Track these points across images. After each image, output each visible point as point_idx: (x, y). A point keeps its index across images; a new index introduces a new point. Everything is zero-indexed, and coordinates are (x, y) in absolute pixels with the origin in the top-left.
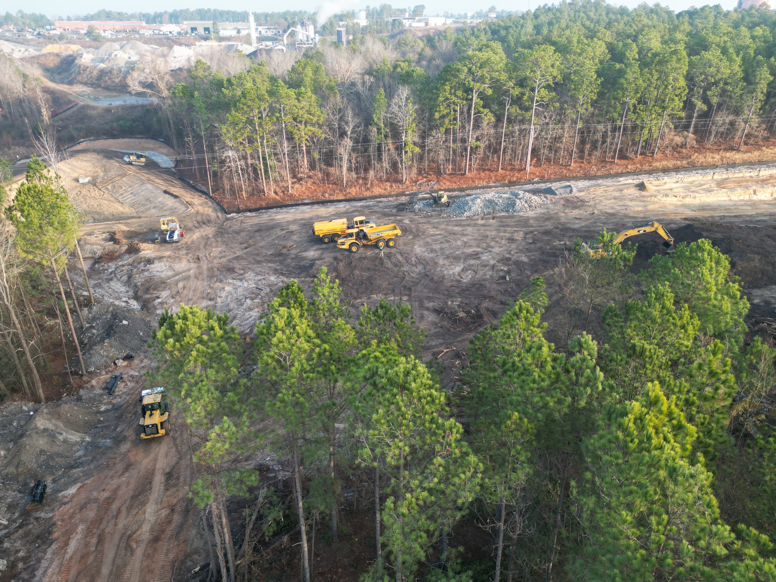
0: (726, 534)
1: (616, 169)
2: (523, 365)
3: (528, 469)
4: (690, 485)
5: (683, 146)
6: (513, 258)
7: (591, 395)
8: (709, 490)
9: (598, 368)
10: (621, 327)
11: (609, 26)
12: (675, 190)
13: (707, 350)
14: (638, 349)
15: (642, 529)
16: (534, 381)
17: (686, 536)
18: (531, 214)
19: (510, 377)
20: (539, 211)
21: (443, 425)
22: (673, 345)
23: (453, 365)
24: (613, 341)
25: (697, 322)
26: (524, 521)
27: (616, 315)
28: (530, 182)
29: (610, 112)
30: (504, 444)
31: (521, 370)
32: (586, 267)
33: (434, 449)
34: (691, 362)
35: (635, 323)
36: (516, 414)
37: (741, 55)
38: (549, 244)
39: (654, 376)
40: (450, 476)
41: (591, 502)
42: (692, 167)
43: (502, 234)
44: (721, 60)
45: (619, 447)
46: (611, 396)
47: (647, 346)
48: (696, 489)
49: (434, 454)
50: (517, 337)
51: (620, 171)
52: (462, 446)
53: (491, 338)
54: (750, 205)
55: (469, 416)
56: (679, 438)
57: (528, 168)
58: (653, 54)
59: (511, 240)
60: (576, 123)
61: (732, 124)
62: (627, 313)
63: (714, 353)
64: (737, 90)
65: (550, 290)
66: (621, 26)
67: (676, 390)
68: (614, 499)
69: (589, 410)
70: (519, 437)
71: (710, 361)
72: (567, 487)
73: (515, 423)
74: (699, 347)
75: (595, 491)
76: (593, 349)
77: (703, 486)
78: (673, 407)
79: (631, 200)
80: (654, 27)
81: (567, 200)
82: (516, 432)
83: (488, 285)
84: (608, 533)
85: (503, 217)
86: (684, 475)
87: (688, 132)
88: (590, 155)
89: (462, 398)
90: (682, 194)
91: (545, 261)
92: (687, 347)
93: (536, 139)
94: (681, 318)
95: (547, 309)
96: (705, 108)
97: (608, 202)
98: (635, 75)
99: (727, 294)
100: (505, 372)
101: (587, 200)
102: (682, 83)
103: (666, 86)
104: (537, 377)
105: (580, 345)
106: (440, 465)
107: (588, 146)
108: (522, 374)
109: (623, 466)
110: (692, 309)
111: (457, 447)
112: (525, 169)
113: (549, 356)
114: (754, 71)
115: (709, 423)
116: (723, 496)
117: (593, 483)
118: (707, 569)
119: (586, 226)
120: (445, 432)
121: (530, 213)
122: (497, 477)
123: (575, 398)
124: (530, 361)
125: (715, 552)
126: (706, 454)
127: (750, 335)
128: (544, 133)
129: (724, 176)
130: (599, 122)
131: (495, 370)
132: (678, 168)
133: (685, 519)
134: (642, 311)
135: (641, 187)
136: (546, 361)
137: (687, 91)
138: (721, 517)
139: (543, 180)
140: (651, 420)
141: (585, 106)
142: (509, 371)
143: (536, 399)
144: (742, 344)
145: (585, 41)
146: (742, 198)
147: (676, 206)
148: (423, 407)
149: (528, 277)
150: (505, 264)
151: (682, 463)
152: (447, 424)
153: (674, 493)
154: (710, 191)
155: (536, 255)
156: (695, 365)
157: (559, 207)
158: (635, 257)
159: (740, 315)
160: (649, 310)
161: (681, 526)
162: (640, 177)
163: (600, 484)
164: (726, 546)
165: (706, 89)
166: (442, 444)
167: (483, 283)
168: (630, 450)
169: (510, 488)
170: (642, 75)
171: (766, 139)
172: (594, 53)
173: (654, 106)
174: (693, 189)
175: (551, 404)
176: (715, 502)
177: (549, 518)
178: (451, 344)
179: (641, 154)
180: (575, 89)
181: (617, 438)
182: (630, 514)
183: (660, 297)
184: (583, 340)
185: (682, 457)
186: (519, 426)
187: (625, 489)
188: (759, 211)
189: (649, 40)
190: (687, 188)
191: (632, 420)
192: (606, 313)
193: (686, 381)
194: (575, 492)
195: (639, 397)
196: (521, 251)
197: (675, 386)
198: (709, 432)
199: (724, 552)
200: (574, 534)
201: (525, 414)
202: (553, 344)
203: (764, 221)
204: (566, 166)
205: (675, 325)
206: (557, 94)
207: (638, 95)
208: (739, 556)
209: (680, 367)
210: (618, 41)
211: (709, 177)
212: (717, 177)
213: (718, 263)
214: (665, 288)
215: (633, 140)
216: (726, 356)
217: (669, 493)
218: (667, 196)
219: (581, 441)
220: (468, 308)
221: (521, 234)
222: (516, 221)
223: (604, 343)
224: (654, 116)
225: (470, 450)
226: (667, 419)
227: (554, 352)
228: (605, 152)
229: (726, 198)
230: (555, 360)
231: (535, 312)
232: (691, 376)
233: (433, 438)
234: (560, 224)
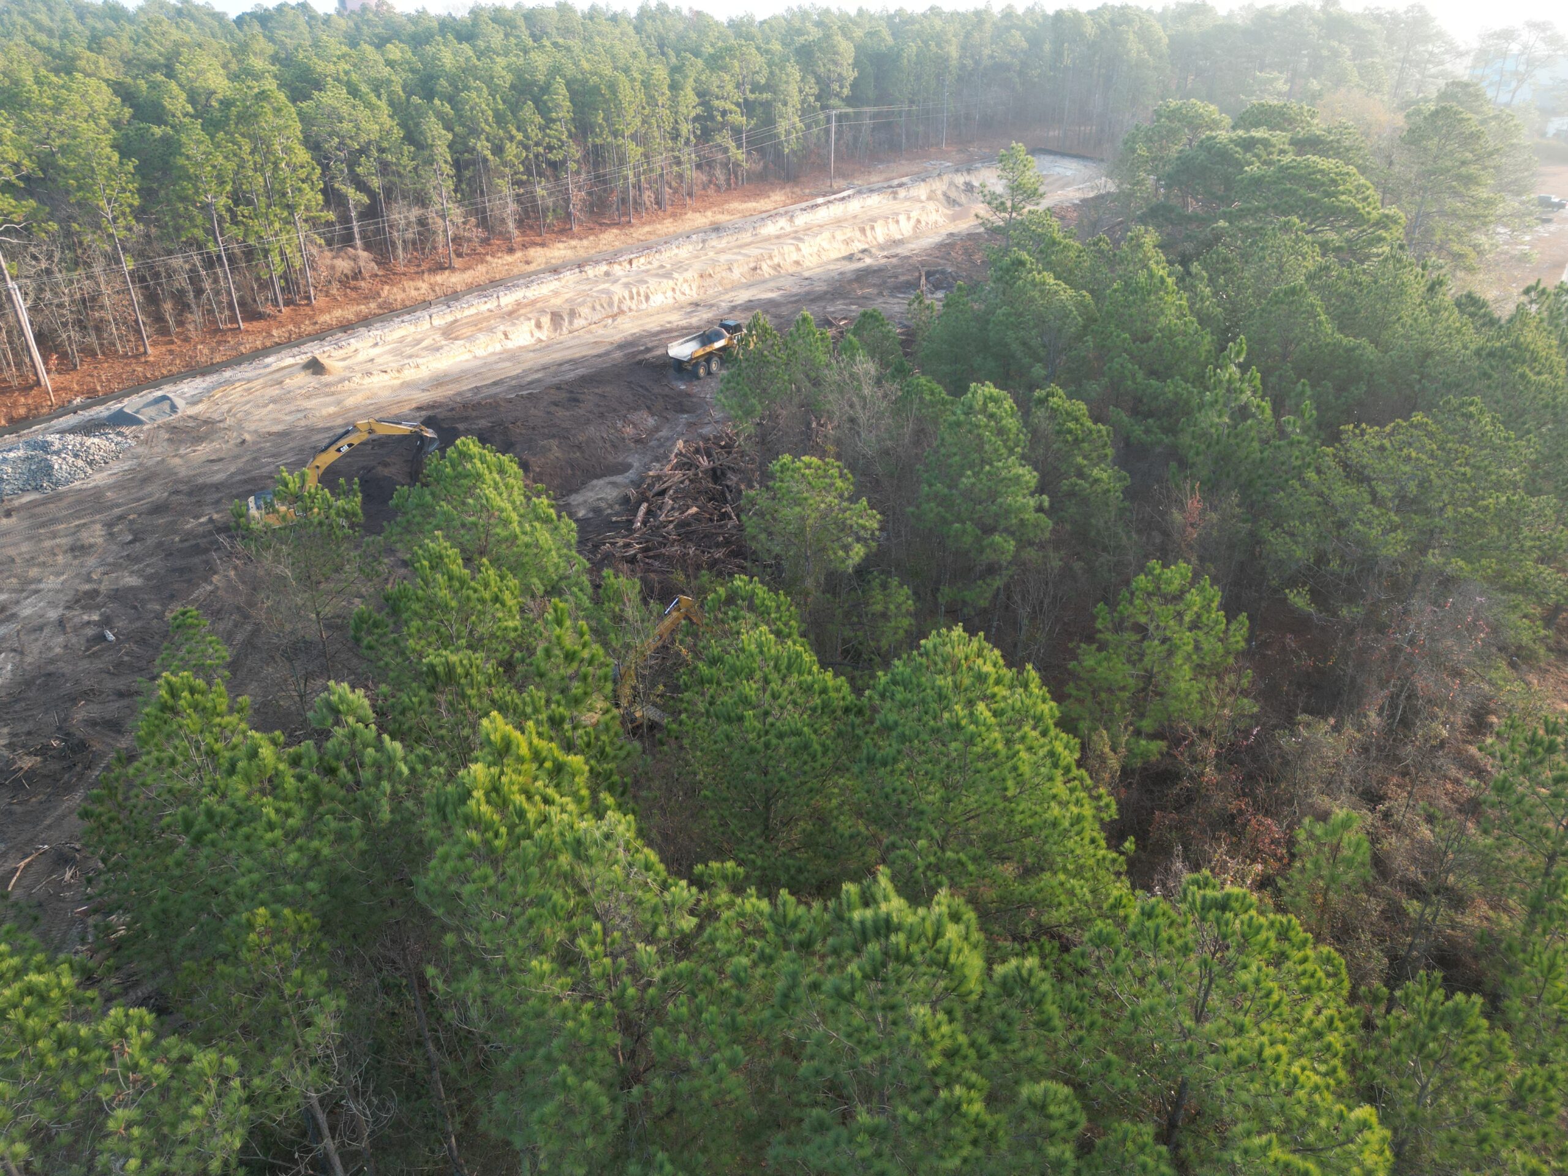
0: (685, 893)
1: (248, 344)
2: (233, 805)
3: (333, 1002)
4: (610, 852)
5: (357, 275)
6: (103, 588)
7: (395, 794)
8: (639, 843)
9: (386, 737)
10: (395, 642)
11: (96, 43)
12: (378, 361)
13: (546, 622)
14: (440, 669)
15: (572, 969)
16: (271, 827)
17: (637, 935)
18: (100, 479)
19: (213, 844)
20: (117, 467)
21: (97, 1035)
22: (493, 636)
23: (61, 886)
24: (392, 674)
25: (513, 582)
26: (369, 1103)
27: (376, 625)
28: (65, 409)
29: (182, 227)
30: (260, 988)
31: (232, 814)
32: (277, 553)
33: (98, 1100)
34: (531, 652)
35: (416, 623)
36: (262, 910)
37: (384, 97)
38: (175, 532)
39: (486, 703)
40: (166, 1130)
41: (474, 981)
42: (389, 313)
43: (48, 544)
44: (354, 107)
45: (480, 858)
46: (430, 776)
47: (454, 658)
48: (621, 854)
49: (101, 1110)
50: (193, 752)
51: (259, 344)
52: (166, 1051)
53: (130, 785)
54: (508, 360)
55: (154, 974)
56: (565, 785)
57: (46, 380)
58: (221, 102)
59: (79, 550)
60: (118, 261)
61: (422, 222)
62: (395, 612)
63: (559, 623)
64: (405, 160)
65: (220, 626)
66: (127, 46)
67: (529, 710)
68: (510, 950)
69: (404, 821)
70: (289, 952)
71: (558, 638)
72: (423, 983)
73: (268, 931)
74: (534, 622)
75: (474, 959)
76: (362, 707)
77: (628, 843)
78: (536, 741)
79: (308, 397)
80: (200, 46)
81: (173, 429)
82: (278, 948)
83: (67, 669)
84: (524, 1014)
85: (33, 504)
86: (596, 843)
87: (354, 247)
88: (180, 323)
89: (118, 946)
90: (395, 365)
91: (181, 571)
92: (515, 629)
93: (33, 310)
94: (486, 586)
95: (233, 666)
96: (366, 200)
97: (265, 411)
98: (202, 148)
99: (538, 518)
100: (198, 840)
101: (216, 416)
102: (302, 155)
103: (276, 165)
104: (273, 815)
105: (335, 711)
106: (129, 1126)
107: (168, 306)
108: (238, 824)
109: (501, 886)
110: (496, 562)
111: (154, 1061)
112: (38, 383)
113: (280, 759)
114: (417, 125)
115: (597, 738)
116: (659, 839)
117: (464, 946)
118: (683, 965)
119: (241, 472)
120: (107, 1047)
121: (98, 476)
122: (276, 1061)
123: (367, 812)
124: (243, 789)
125: (682, 931)
126: (611, 789)
127: (596, 568)
128: (48, 295)
129: (450, 318)
130: (170, 253)
131: (172, 846)
132: (366, 318)
133: (625, 911)
134: (419, 600)
135: (315, 367)
136: (278, 773)
137: (318, 171)
138: (670, 873)
139: (94, 398)
140: (511, 783)
141: (121, 222)
142: (205, 833)
143: (292, 857)
144: (590, 590)
145: (55, 79)
146: (490, 350)
147: (393, 389)
148: (21, 1030)
149: (160, 616)
150: (86, 608)
151: (584, 825)
152: (105, 1027)
153: (593, 880)
154: (438, 349)
155: (156, 564)
156: (540, 652)
157: (161, 448)
158: (364, 503)
159: (568, 546)
160: (430, 591)
161: (624, 925)
162: (304, 348)
163: (478, 941)
164: (692, 912)
165: (352, 164)
166: (112, 1079)
167: (51, 668)
168: (500, 851)
169: (313, 1061)
170: (218, 146)
171: (485, 242)
172: (90, 104)
173: (269, 206)
174: (409, 351)
175: (326, 851)
176: (653, 856)
177: (413, 1061)
178: (31, 841)
179: (287, 304)
180: (80, 188)
181: (470, 844)
182: (543, 958)
183: (437, 562)
184: (334, 698)
185: (581, 815)
186: (277, 933)
187: (520, 922)
188: (526, 366)
189: (201, 72)
190: (397, 353)
191: (483, 799)
192: (358, 629)
193: (538, 687)
194: (440, 985)
195: (477, 753)
196: (115, 566)
197: (525, 704)
198: (602, 752)
199: (694, 921)
200: (470, 1058)
201: (280, 899)
202: (277, 733)
203: (539, 380)
204: (135, 357)
205: (482, 601)
206: (40, 201)
207: (229, 188)
208: (710, 915)
209: (520, 668)
210: (135, 78)
211: (425, 325)
212: (438, 321)
213: (502, 471)
214: (438, 543)
215: (258, 279)
216: (576, 619)
217: (586, 884)
218: (369, 374)
219: (411, 884)
220: (37, 743)
221: (98, 530)
222: (70, 506)
223: (376, 685)
224: (277, 226)
225: (189, 1047)
226: (535, 766)
227: (287, 745)
228: (211, 312)
229: (468, 356)
230: (295, 762)
231: (210, 684)
232: (541, 675)
233: (84, 1079)
234: (181, 481)
